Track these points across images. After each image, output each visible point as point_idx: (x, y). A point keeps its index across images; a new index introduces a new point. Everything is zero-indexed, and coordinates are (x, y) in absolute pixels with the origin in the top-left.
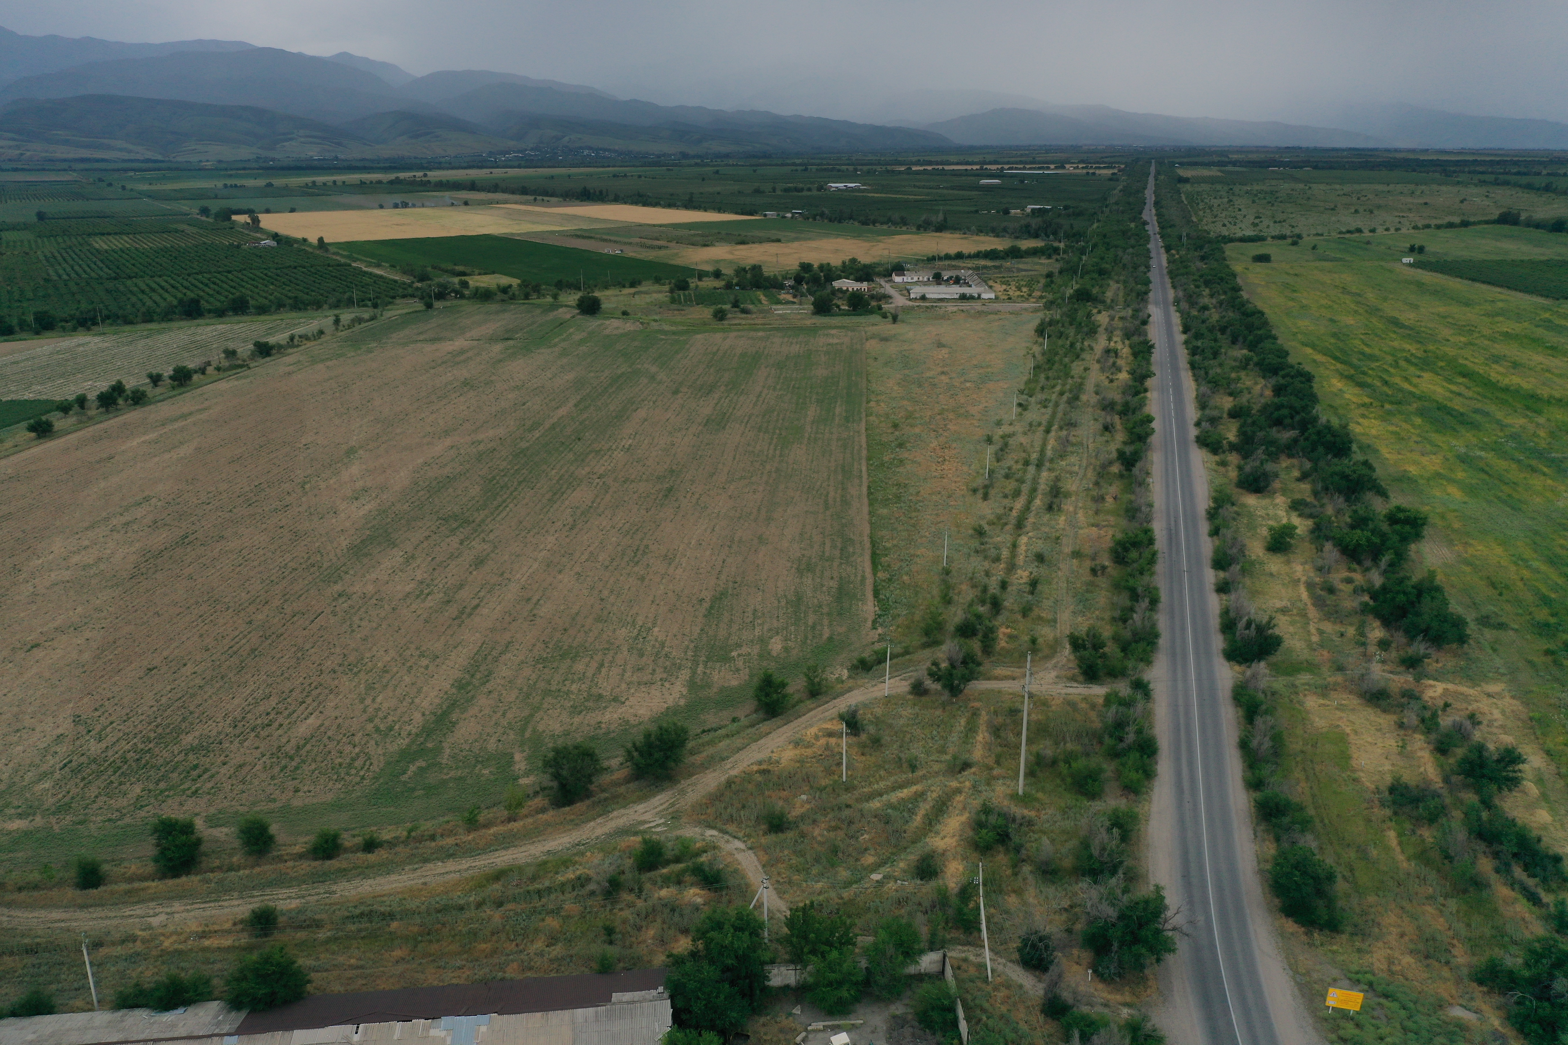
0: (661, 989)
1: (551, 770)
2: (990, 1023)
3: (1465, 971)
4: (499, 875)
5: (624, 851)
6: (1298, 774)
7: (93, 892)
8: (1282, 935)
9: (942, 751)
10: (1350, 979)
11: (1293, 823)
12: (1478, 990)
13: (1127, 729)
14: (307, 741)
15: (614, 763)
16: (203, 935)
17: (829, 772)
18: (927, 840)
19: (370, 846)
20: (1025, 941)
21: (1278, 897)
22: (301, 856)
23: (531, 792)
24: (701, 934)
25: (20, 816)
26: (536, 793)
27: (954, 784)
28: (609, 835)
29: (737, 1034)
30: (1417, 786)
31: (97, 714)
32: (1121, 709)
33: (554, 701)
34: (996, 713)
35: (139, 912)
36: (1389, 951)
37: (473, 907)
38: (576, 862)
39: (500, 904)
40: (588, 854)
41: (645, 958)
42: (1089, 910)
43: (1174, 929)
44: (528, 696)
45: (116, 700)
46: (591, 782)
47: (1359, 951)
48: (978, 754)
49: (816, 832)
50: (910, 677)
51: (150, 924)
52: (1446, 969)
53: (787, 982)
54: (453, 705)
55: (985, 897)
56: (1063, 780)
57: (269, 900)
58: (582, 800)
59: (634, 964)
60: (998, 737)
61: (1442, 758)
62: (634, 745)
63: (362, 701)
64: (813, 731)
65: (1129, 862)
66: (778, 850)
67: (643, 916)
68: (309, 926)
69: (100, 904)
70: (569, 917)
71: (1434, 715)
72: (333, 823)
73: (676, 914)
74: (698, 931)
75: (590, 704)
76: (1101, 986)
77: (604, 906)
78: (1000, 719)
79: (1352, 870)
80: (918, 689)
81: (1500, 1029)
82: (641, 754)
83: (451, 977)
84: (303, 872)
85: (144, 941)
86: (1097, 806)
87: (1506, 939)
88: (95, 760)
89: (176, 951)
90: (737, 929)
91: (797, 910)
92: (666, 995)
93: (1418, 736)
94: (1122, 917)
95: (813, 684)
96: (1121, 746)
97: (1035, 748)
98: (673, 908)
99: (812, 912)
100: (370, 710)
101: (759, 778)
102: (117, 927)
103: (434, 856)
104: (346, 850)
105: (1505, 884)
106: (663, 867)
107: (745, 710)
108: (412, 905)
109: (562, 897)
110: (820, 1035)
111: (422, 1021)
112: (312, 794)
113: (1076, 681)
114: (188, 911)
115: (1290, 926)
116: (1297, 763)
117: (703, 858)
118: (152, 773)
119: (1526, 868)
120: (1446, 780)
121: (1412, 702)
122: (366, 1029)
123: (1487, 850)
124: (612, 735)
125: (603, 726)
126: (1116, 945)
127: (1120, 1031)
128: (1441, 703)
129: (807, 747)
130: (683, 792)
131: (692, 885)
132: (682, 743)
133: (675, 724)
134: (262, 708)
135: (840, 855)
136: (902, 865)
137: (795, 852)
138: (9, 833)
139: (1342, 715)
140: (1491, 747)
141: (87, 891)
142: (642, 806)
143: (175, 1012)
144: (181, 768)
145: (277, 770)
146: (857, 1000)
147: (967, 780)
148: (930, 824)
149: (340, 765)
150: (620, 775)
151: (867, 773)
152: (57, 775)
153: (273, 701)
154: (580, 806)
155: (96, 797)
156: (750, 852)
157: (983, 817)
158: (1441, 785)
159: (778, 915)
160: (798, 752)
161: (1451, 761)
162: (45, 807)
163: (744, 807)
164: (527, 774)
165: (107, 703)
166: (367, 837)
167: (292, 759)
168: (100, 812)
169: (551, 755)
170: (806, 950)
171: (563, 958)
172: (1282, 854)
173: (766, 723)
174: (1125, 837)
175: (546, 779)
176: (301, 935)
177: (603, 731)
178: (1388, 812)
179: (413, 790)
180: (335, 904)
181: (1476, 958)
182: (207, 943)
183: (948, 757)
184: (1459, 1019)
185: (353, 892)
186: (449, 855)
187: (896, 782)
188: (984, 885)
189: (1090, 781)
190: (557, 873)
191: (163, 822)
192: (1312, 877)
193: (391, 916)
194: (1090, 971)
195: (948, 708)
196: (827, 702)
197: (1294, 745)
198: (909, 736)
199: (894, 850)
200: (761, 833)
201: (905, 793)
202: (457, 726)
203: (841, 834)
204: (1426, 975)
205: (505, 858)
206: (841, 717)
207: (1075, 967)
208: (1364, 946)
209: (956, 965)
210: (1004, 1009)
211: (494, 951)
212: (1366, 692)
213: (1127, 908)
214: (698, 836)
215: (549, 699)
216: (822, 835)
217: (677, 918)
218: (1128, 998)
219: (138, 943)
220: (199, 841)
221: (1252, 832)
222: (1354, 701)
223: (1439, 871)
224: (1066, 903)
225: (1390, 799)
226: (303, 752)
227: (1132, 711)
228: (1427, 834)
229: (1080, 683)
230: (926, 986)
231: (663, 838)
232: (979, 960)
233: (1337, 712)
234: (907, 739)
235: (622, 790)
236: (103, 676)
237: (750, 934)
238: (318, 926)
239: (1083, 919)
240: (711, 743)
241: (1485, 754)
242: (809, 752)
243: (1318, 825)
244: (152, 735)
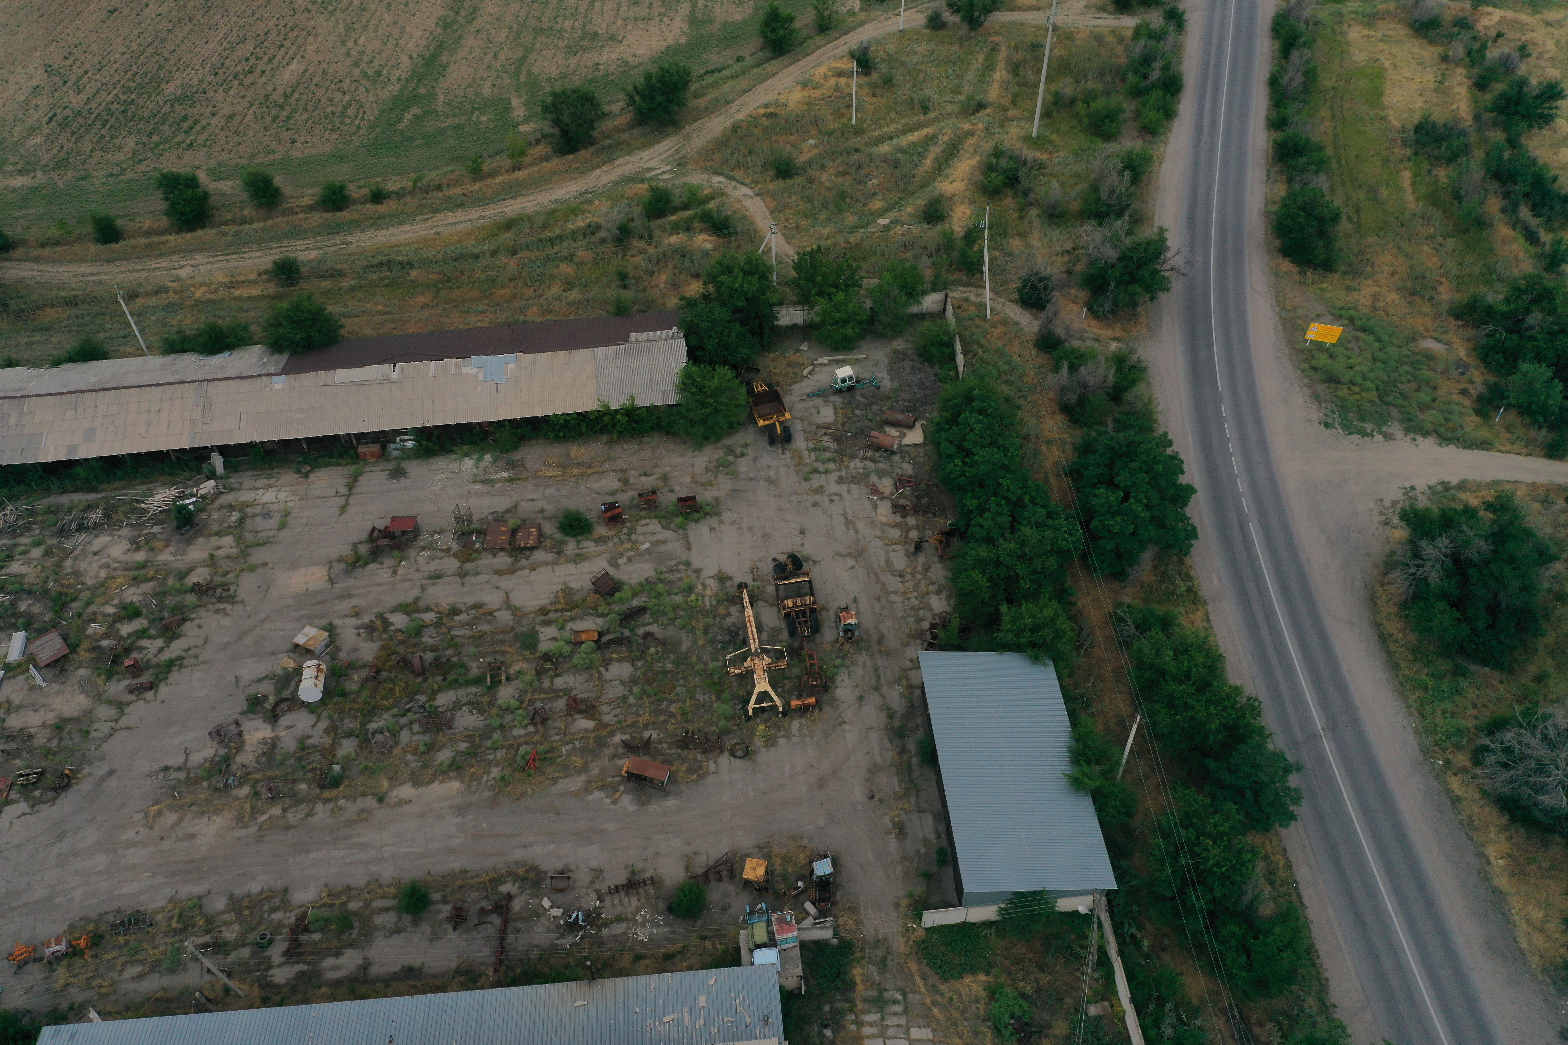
0: (675, 329)
1: (551, 116)
2: (985, 356)
3: (1445, 307)
4: (510, 224)
5: (632, 199)
6: (1325, 112)
7: (114, 246)
8: (1276, 274)
9: (957, 91)
10: (1333, 315)
11: (1309, 164)
12: (1452, 323)
13: (1153, 65)
14: (294, 88)
15: (615, 107)
16: (231, 286)
17: (838, 115)
18: (936, 184)
19: (378, 197)
20: (1025, 283)
21: (1279, 237)
22: (310, 209)
23: (532, 140)
24: (711, 278)
25: (20, 172)
26: (538, 141)
27: (967, 126)
28: (616, 183)
29: (748, 368)
30: (1445, 125)
31: (68, 62)
32: (1150, 42)
33: (548, 41)
34: (1016, 48)
35: (164, 265)
36: (1377, 289)
37: (488, 256)
38: (585, 211)
39: (515, 253)
40: (596, 202)
41: (659, 301)
42: (1091, 251)
43: (1172, 269)
44: (518, 35)
45: (84, 46)
46: (593, 129)
47: (1348, 289)
48: (994, 93)
49: (824, 177)
50: (927, 9)
51: (178, 276)
52: (1428, 305)
53: (794, 322)
54: (441, 46)
55: (990, 240)
56: (1080, 121)
57: (288, 251)
58: (585, 147)
59: (649, 307)
60: (1017, 75)
61: (1479, 94)
62: (635, 87)
63: (344, 43)
64: (821, 70)
65: (1136, 204)
66: (785, 196)
67: (655, 261)
68: (331, 276)
69: (124, 257)
70: (582, 263)
71: (1484, 47)
72: (338, 174)
73: (687, 260)
74: (709, 275)
75: (585, 43)
76: (1093, 323)
77: (616, 253)
78: (1020, 56)
79: (1357, 212)
80: (935, 23)
81: (1465, 359)
82: (643, 97)
83: (475, 321)
84: (316, 224)
85: (176, 292)
86: (1113, 147)
87: (1494, 277)
88: (79, 113)
89: (209, 300)
90: (746, 273)
91: (804, 255)
92: (680, 334)
93: (1460, 71)
94: (1123, 258)
95: (823, 18)
96: (1147, 83)
97: (1054, 87)
98: (683, 254)
99: (820, 257)
100: (354, 53)
101: (765, 122)
102: (146, 279)
103: (444, 206)
104: (354, 202)
105: (1508, 224)
106: (672, 214)
107: (751, 48)
108: (429, 254)
109: (574, 245)
110: (826, 369)
111: (454, 360)
112: (310, 145)
113: (1105, 11)
114: (211, 263)
115: (1286, 265)
116: (1326, 100)
117: (712, 205)
118: (141, 125)
119: (1533, 208)
120: (1477, 118)
121: (1463, 32)
122: (402, 368)
123: (1500, 190)
124: (611, 78)
125: (601, 67)
126: (1113, 285)
127: (1107, 362)
128: (1494, 33)
129: (815, 89)
130: (688, 138)
131: (701, 231)
132: (685, 85)
133: (677, 65)
134: (239, 53)
135: (848, 200)
136: (909, 209)
137: (802, 198)
138: (15, 190)
139: (1386, 47)
140: (1534, 81)
141: (108, 246)
142: (647, 153)
143: (221, 355)
144: (171, 120)
145: (269, 120)
146: (861, 337)
147: (980, 121)
148: (940, 168)
149: (333, 114)
150: (623, 120)
151: (877, 116)
152: (46, 130)
153: (250, 46)
154: (584, 154)
155: (92, 151)
156: (758, 198)
157: (994, 161)
158: (1471, 123)
159: (786, 259)
160: (805, 93)
161: (1488, 97)
162: (43, 163)
163: (750, 152)
164: (527, 120)
165: (75, 51)
166: (374, 188)
167: (282, 107)
168: (99, 167)
169: (549, 100)
170: (813, 292)
171: (580, 302)
172: (1292, 196)
173: (774, 62)
174: (1135, 180)
175: (547, 127)
176: (326, 284)
177: (601, 73)
178: (1408, 152)
179: (413, 139)
180: (355, 254)
181: (1459, 295)
182: (237, 293)
183: (962, 98)
184: (1428, 349)
185: (369, 243)
186: (457, 205)
187: (907, 125)
188: (990, 228)
189: (1107, 121)
190: (567, 221)
191: (165, 176)
192: (1317, 218)
193: (410, 265)
194: (1085, 309)
195: (965, 43)
196: (837, 38)
197: (1327, 81)
198: (922, 75)
199: (903, 195)
200: (769, 179)
201: (915, 136)
202: (448, 70)
203: (849, 179)
204: (1407, 311)
205: (514, 207)
206: (852, 55)
207: (1072, 306)
208: (1354, 284)
209: (957, 304)
210: (999, 344)
211: (514, 297)
212: (1416, 21)
213: (1129, 249)
214: (705, 184)
215: (542, 38)
216: (829, 180)
217: (687, 264)
218: (1118, 333)
219: (171, 294)
220: (206, 196)
221: (1265, 174)
222: (1399, 31)
223: (1444, 212)
224: (1068, 246)
225: (1413, 138)
226: (292, 101)
227: (1161, 44)
228: (1443, 174)
229: (1110, 13)
230: (927, 324)
231: (670, 186)
232: (979, 300)
233: (1381, 44)
234: (920, 79)
235: (625, 136)
236: (62, 21)
237: (760, 278)
238: (340, 276)
239: (1085, 260)
240: (715, 85)
241: (1525, 89)
242: (818, 93)
243: (1334, 165)
244: (132, 85)
